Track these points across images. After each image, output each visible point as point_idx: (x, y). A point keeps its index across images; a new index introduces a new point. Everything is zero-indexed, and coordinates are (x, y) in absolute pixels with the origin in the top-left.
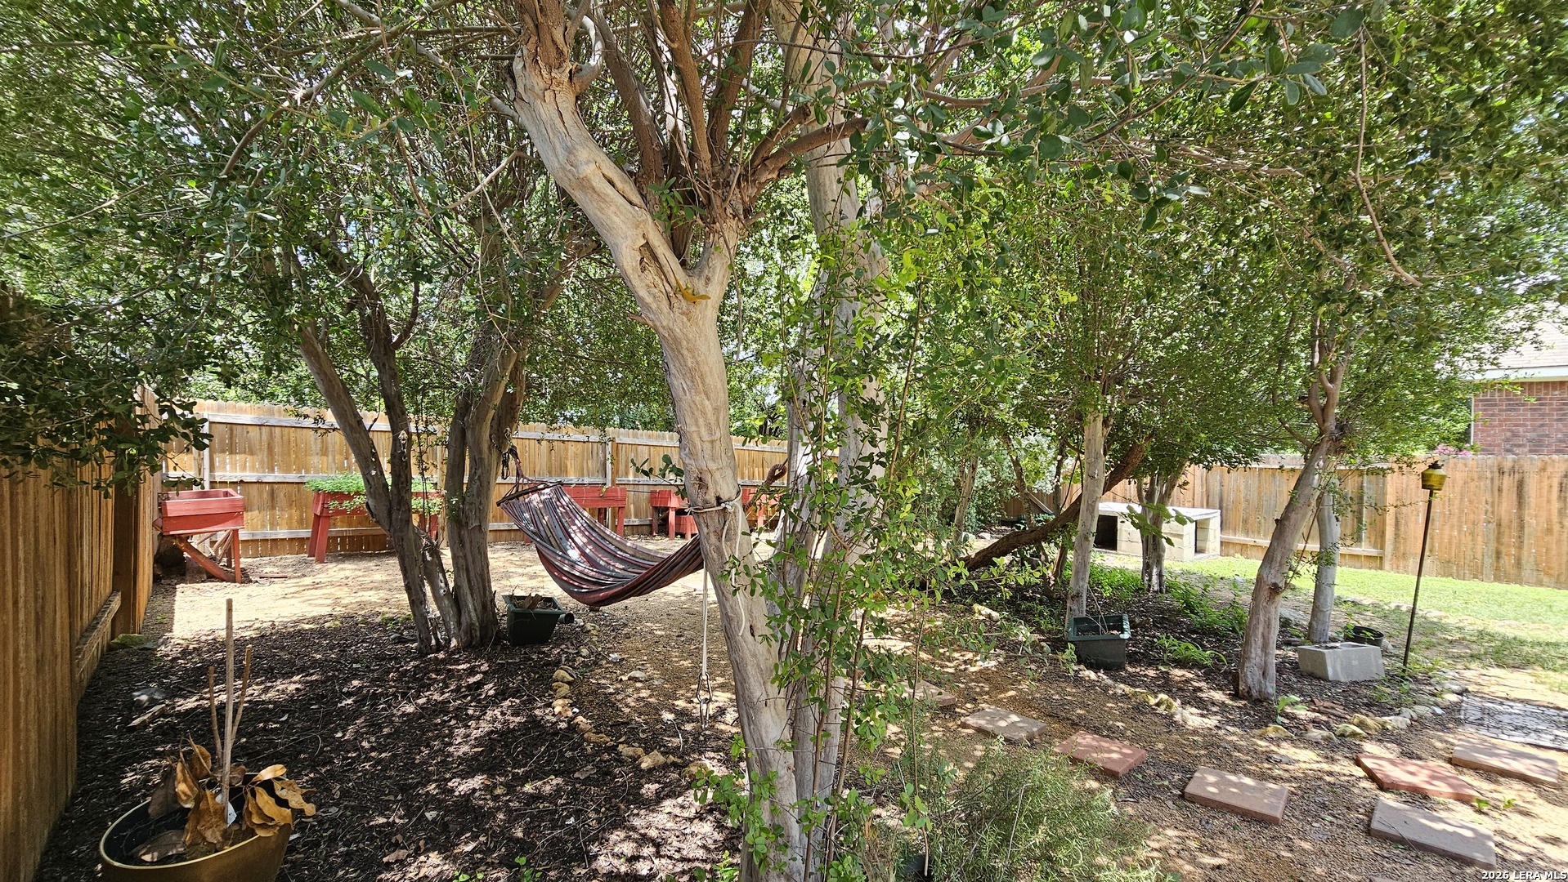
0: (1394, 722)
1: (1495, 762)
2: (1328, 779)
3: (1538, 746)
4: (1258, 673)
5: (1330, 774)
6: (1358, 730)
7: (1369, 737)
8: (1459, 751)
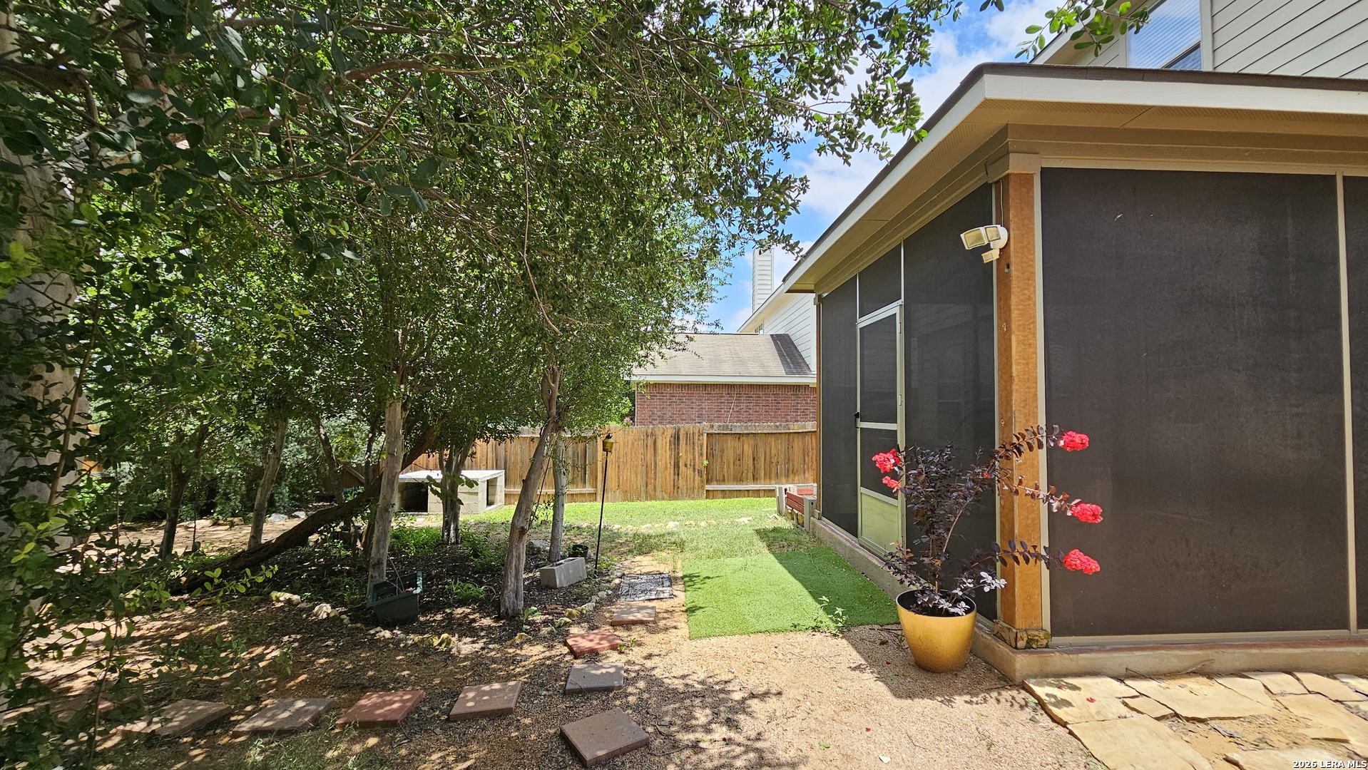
0: (588, 607)
1: (631, 618)
2: (548, 662)
3: (650, 600)
4: (513, 595)
5: (549, 658)
6: (568, 620)
7: (574, 623)
8: (616, 617)
